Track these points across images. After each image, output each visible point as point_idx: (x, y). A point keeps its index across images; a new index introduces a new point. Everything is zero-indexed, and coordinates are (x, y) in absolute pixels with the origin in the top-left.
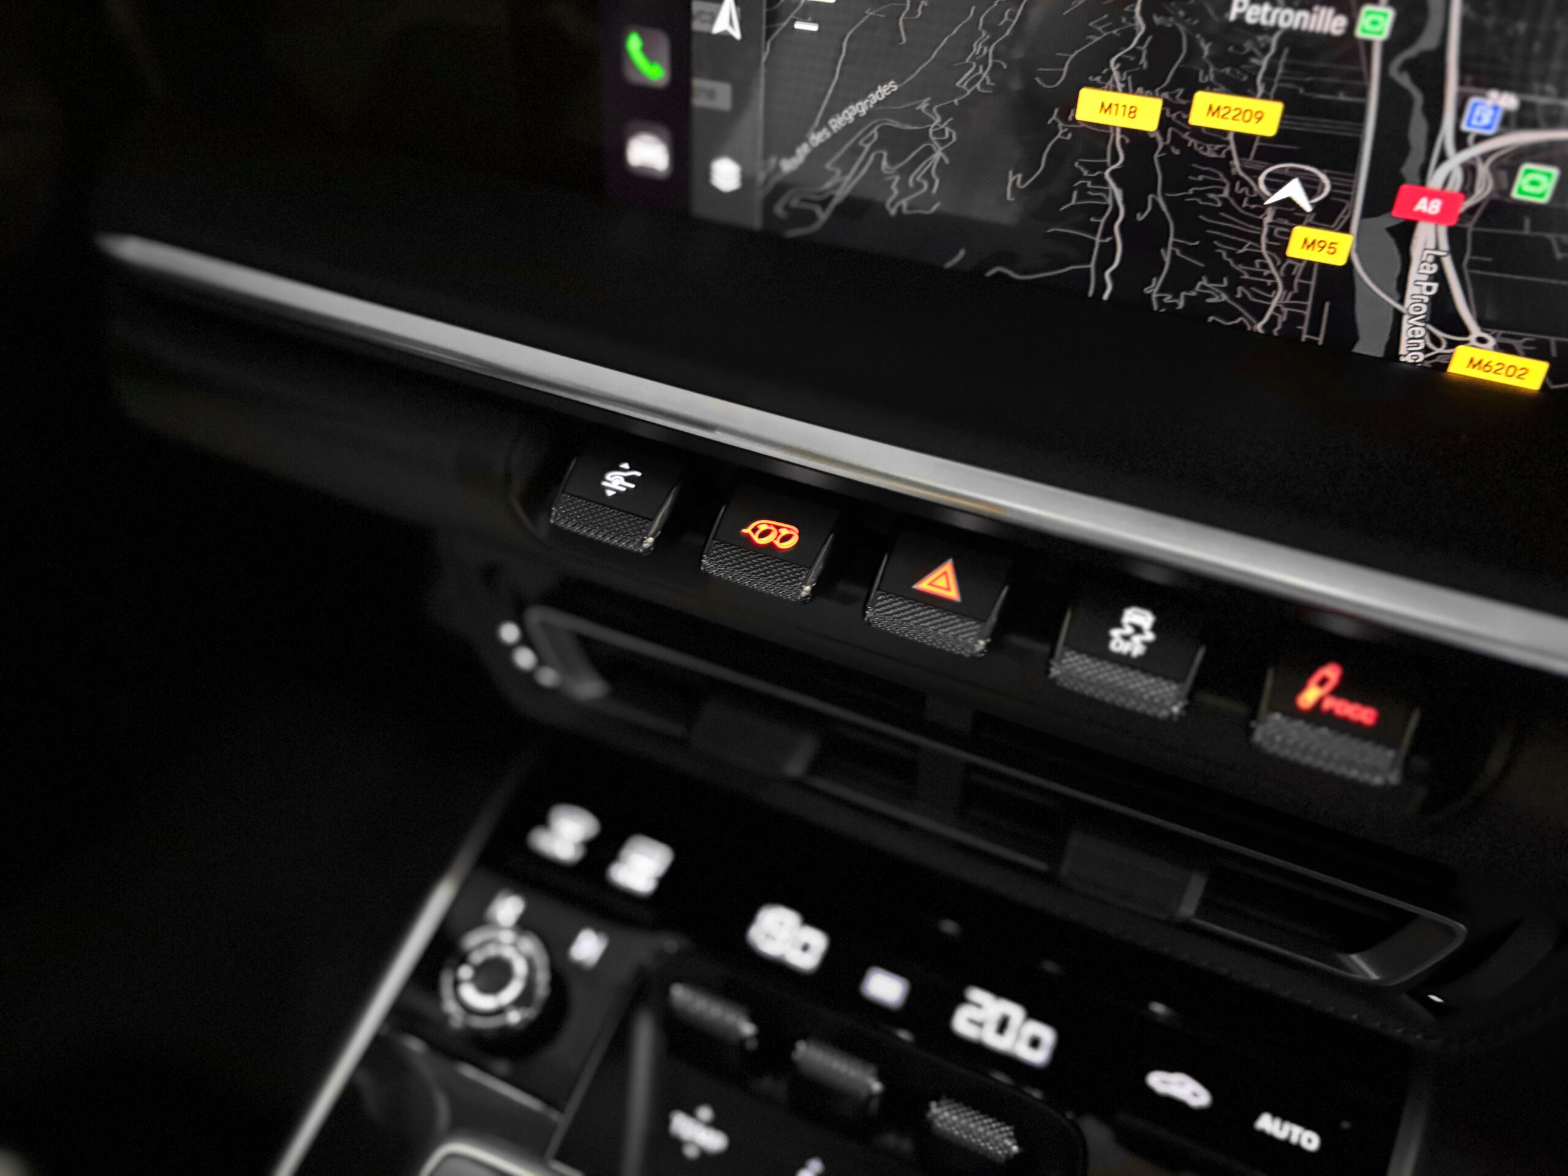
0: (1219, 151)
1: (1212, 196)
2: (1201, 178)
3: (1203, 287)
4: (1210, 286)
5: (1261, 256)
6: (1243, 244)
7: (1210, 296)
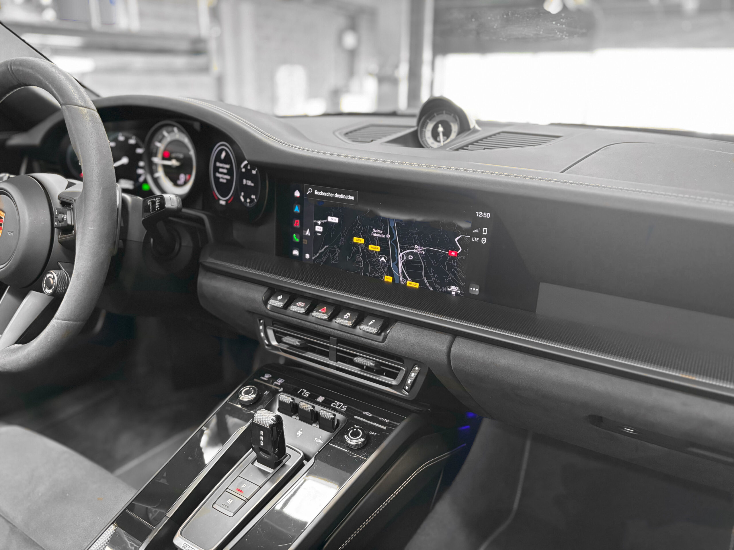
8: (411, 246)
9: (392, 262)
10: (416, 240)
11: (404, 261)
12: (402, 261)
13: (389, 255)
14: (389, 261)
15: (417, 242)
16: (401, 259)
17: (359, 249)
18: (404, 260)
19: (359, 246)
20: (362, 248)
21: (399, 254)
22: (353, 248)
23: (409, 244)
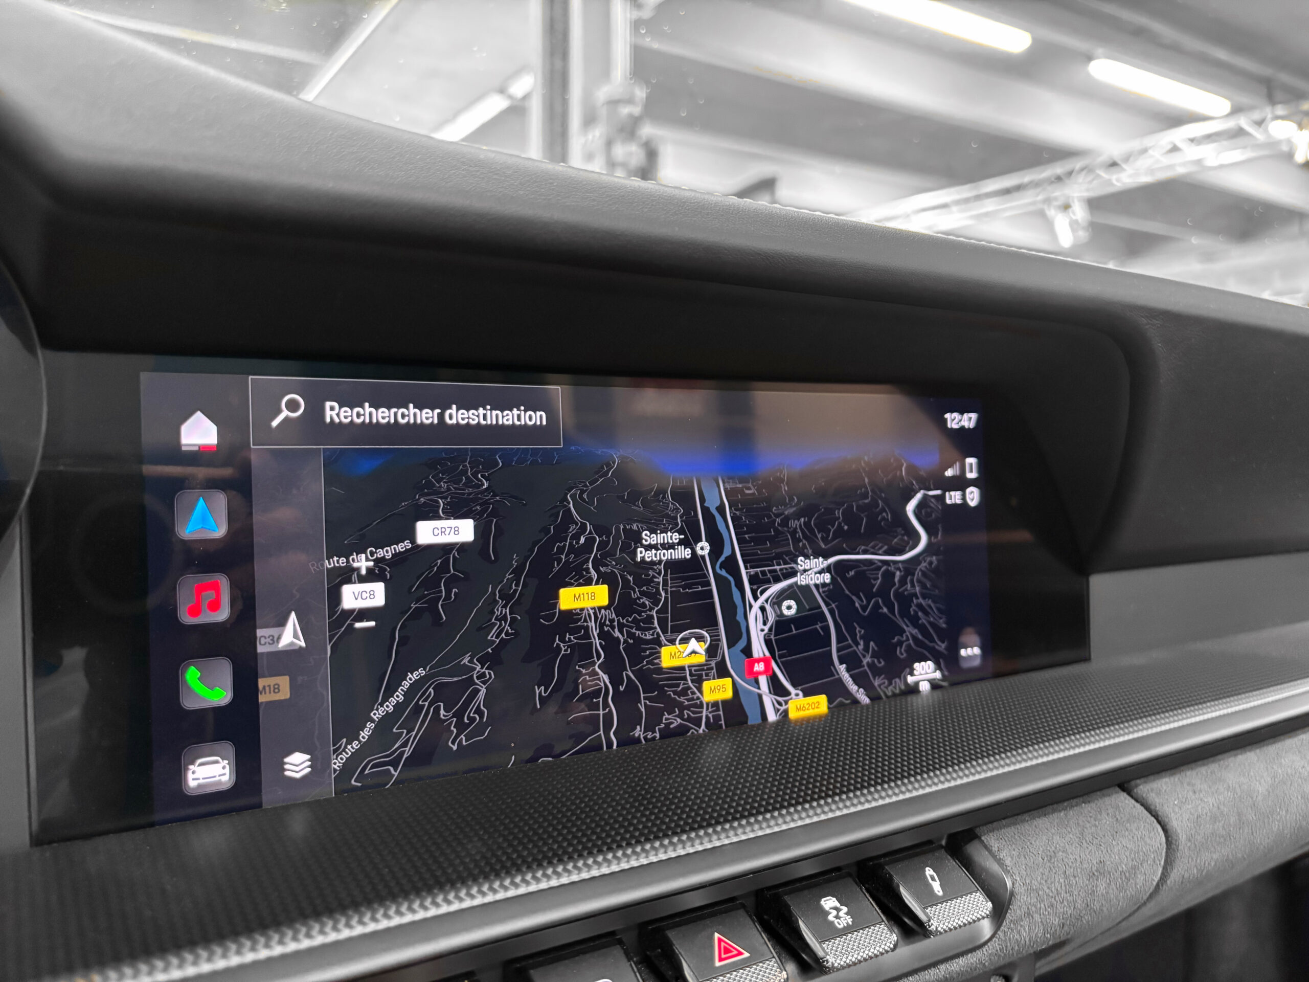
0: (653, 635)
1: (655, 661)
2: (648, 652)
3: (666, 719)
4: (670, 717)
5: (689, 688)
6: (678, 685)
7: (672, 723)
8: (785, 564)
9: (729, 648)
10: (800, 540)
11: (770, 630)
12: (762, 630)
13: (716, 624)
14: (718, 645)
15: (804, 545)
16: (760, 625)
17: (587, 636)
18: (769, 625)
19: (585, 621)
20: (602, 625)
21: (751, 606)
22: (562, 640)
23: (779, 558)
